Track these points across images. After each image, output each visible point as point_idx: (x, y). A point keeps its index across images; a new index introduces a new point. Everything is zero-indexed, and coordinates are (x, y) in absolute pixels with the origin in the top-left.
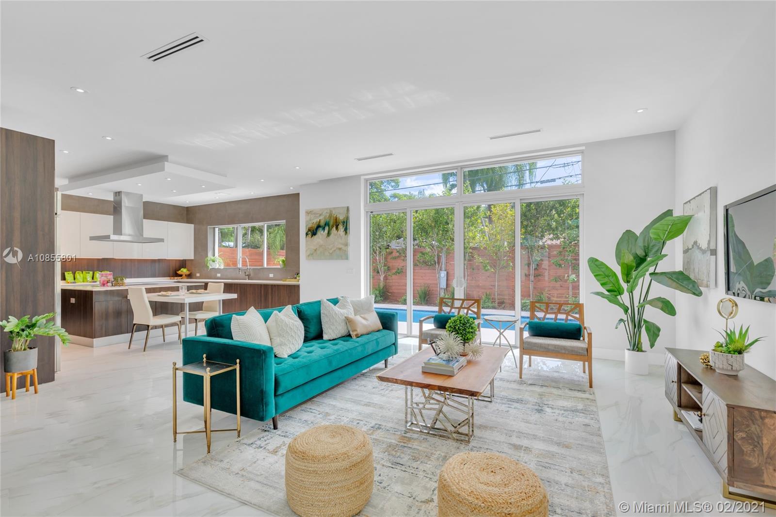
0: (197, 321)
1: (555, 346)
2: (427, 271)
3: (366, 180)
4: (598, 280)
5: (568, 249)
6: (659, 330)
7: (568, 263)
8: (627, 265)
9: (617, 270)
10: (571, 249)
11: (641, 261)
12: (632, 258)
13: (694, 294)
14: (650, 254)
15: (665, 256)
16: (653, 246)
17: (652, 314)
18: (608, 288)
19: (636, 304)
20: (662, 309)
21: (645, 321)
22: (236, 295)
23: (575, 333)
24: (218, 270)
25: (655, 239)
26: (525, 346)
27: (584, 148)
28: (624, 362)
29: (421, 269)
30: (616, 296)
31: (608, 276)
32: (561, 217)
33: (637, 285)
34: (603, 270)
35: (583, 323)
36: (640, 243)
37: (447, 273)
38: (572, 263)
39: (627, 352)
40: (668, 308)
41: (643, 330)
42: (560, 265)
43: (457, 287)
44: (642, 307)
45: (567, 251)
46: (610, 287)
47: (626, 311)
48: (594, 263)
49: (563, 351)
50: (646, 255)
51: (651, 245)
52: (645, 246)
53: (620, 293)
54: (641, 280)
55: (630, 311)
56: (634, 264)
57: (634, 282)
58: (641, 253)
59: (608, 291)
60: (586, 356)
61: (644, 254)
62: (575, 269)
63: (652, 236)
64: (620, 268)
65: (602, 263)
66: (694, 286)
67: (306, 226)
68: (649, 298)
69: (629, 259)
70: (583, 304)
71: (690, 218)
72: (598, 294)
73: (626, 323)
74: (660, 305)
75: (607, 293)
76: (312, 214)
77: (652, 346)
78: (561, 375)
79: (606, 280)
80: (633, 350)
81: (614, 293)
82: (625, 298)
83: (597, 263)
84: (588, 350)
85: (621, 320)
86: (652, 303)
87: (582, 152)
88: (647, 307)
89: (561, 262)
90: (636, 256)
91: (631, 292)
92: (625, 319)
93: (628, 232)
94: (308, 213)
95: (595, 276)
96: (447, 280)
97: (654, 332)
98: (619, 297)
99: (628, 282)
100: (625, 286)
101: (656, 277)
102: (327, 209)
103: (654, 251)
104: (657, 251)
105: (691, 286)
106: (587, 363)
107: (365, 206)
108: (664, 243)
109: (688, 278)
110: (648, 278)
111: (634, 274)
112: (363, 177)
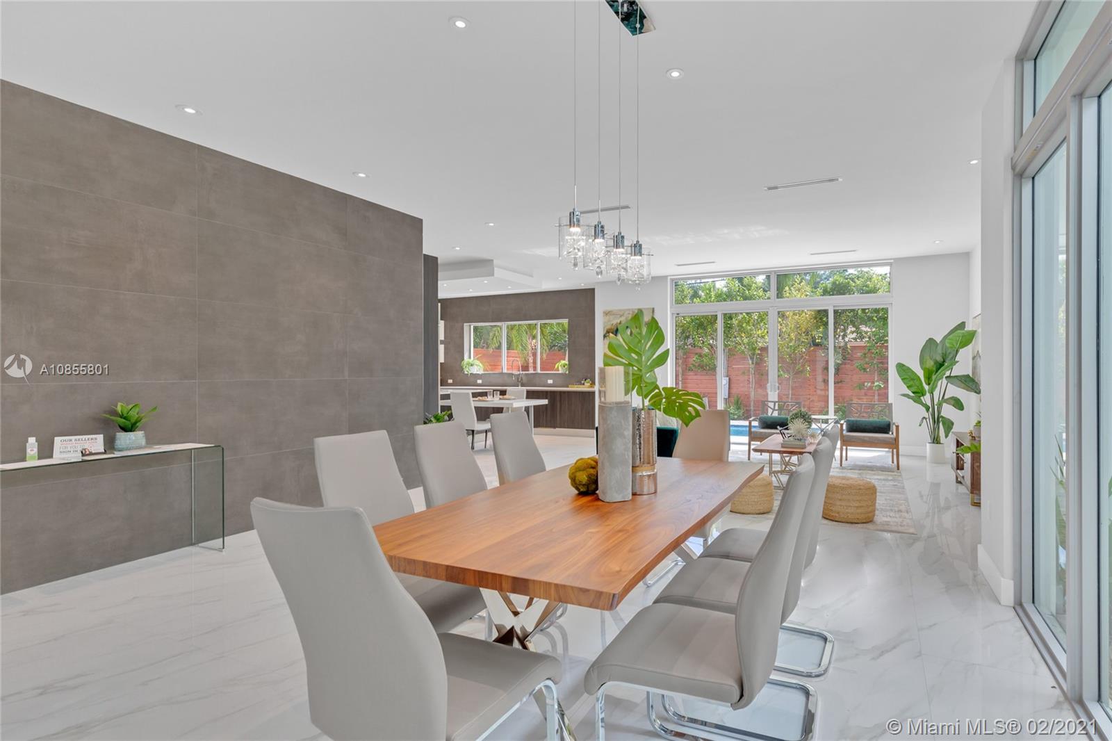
0: (475, 432)
1: (869, 437)
2: (703, 377)
3: (672, 280)
4: (905, 383)
5: (873, 351)
6: (953, 424)
7: (874, 367)
8: (929, 370)
9: (921, 374)
10: (877, 351)
11: (940, 365)
12: (932, 363)
13: (976, 392)
14: (947, 361)
15: (958, 362)
16: (950, 353)
17: (948, 411)
18: (914, 390)
19: (936, 401)
20: (953, 406)
21: (942, 417)
22: (547, 400)
23: (885, 428)
24: (477, 376)
25: (951, 348)
26: (845, 438)
27: (892, 261)
28: (926, 457)
29: (696, 375)
30: (920, 397)
31: (913, 379)
32: (865, 313)
33: (936, 386)
34: (909, 374)
35: (892, 420)
36: (939, 350)
37: (729, 379)
38: (878, 367)
39: (928, 445)
40: (958, 404)
41: (941, 424)
42: (865, 369)
43: (771, 391)
44: (940, 406)
45: (873, 353)
46: (914, 389)
47: (928, 409)
48: (901, 368)
49: (876, 442)
50: (944, 361)
51: (948, 353)
52: (943, 353)
53: (923, 395)
54: (940, 382)
55: (931, 409)
56: (934, 369)
57: (933, 384)
58: (939, 359)
59: (913, 393)
60: (894, 444)
61: (942, 360)
62: (881, 374)
63: (948, 345)
64: (922, 372)
65: (909, 369)
66: (976, 386)
67: (604, 328)
68: (946, 397)
69: (930, 364)
70: (892, 404)
71: (975, 331)
72: (904, 395)
73: (928, 420)
74: (953, 402)
75: (912, 394)
76: (611, 314)
77: (946, 436)
78: (874, 464)
79: (911, 383)
80: (933, 443)
81: (918, 394)
82: (927, 399)
83: (904, 368)
84: (896, 440)
85: (924, 418)
86: (947, 401)
87: (890, 264)
88: (944, 405)
89: (865, 365)
90: (936, 362)
91: (932, 393)
92: (927, 416)
93: (931, 341)
94: (607, 313)
95: (902, 379)
96: (729, 388)
97: (949, 425)
98: (922, 398)
99: (929, 384)
100: (927, 387)
101: (951, 379)
102: (629, 310)
103: (950, 357)
104: (952, 358)
105: (974, 386)
106: (895, 450)
107: (671, 307)
108: (957, 352)
109: (973, 380)
110: (945, 381)
111: (934, 377)
112: (669, 278)
